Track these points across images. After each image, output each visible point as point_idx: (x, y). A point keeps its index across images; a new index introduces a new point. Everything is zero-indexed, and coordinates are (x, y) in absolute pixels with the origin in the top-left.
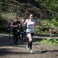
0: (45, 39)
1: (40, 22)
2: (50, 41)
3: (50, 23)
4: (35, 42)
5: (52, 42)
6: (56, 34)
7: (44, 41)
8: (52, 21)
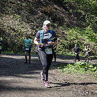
0: (73, 64)
1: (63, 33)
2: (81, 67)
3: (82, 35)
4: (53, 69)
5: (84, 69)
6: (93, 54)
7: (71, 68)
8: (86, 32)
